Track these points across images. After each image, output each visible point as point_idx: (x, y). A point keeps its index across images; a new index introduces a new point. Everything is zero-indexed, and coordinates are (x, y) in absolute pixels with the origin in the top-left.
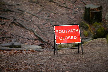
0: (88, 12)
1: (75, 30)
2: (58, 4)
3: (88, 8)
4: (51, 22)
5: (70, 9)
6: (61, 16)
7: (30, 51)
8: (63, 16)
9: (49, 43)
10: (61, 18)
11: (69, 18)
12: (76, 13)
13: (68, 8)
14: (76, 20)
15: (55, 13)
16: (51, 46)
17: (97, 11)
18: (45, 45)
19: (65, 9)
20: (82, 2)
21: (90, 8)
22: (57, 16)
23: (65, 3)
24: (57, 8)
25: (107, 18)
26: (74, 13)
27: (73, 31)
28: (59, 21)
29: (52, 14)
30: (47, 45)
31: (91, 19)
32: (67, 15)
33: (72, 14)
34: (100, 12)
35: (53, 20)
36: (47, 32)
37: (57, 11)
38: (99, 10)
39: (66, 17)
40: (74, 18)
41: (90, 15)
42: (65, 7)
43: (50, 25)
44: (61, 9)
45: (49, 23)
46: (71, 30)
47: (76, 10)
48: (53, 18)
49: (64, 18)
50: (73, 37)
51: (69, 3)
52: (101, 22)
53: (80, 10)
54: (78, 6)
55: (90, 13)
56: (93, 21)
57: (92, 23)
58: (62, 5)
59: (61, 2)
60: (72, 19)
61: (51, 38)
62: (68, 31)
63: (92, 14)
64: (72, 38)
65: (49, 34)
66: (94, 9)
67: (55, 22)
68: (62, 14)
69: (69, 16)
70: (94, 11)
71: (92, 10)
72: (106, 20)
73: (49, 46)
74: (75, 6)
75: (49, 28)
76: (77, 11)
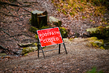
0: (36, 18)
1: (56, 33)
2: (3, 13)
3: (35, 14)
4: (4, 31)
5: (16, 16)
6: (10, 24)
7: (7, 57)
8: (11, 24)
9: (9, 49)
10: (11, 26)
11: (18, 25)
12: (22, 20)
13: (14, 16)
14: (25, 26)
15: (4, 22)
16: (12, 52)
17: (43, 16)
18: (6, 51)
19: (11, 17)
20: (24, 9)
21: (37, 14)
22: (7, 25)
23: (10, 12)
24: (4, 17)
25: (51, 22)
26: (21, 20)
27: (54, 33)
28: (10, 29)
29: (2, 23)
30: (8, 52)
31: (39, 24)
32: (16, 23)
33: (19, 21)
34: (46, 16)
35: (5, 28)
36: (3, 40)
37: (5, 20)
38: (45, 15)
39: (15, 24)
40: (23, 25)
41: (38, 20)
42: (11, 16)
43: (3, 33)
44: (8, 18)
45: (2, 32)
46: (53, 33)
47: (21, 17)
48: (4, 26)
49: (13, 25)
50: (56, 39)
51: (13, 12)
52: (47, 26)
53: (25, 17)
54: (22, 14)
55: (38, 19)
56: (41, 25)
57: (40, 27)
58: (8, 14)
59: (6, 11)
60: (21, 26)
61: (9, 45)
62: (50, 34)
63: (39, 19)
64: (54, 40)
65: (6, 42)
66: (40, 15)
67: (7, 30)
68: (11, 22)
69: (18, 24)
70: (41, 16)
71: (38, 15)
72: (51, 23)
73: (10, 52)
74: (19, 14)
75: (4, 36)
76: (23, 18)
